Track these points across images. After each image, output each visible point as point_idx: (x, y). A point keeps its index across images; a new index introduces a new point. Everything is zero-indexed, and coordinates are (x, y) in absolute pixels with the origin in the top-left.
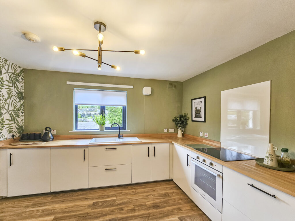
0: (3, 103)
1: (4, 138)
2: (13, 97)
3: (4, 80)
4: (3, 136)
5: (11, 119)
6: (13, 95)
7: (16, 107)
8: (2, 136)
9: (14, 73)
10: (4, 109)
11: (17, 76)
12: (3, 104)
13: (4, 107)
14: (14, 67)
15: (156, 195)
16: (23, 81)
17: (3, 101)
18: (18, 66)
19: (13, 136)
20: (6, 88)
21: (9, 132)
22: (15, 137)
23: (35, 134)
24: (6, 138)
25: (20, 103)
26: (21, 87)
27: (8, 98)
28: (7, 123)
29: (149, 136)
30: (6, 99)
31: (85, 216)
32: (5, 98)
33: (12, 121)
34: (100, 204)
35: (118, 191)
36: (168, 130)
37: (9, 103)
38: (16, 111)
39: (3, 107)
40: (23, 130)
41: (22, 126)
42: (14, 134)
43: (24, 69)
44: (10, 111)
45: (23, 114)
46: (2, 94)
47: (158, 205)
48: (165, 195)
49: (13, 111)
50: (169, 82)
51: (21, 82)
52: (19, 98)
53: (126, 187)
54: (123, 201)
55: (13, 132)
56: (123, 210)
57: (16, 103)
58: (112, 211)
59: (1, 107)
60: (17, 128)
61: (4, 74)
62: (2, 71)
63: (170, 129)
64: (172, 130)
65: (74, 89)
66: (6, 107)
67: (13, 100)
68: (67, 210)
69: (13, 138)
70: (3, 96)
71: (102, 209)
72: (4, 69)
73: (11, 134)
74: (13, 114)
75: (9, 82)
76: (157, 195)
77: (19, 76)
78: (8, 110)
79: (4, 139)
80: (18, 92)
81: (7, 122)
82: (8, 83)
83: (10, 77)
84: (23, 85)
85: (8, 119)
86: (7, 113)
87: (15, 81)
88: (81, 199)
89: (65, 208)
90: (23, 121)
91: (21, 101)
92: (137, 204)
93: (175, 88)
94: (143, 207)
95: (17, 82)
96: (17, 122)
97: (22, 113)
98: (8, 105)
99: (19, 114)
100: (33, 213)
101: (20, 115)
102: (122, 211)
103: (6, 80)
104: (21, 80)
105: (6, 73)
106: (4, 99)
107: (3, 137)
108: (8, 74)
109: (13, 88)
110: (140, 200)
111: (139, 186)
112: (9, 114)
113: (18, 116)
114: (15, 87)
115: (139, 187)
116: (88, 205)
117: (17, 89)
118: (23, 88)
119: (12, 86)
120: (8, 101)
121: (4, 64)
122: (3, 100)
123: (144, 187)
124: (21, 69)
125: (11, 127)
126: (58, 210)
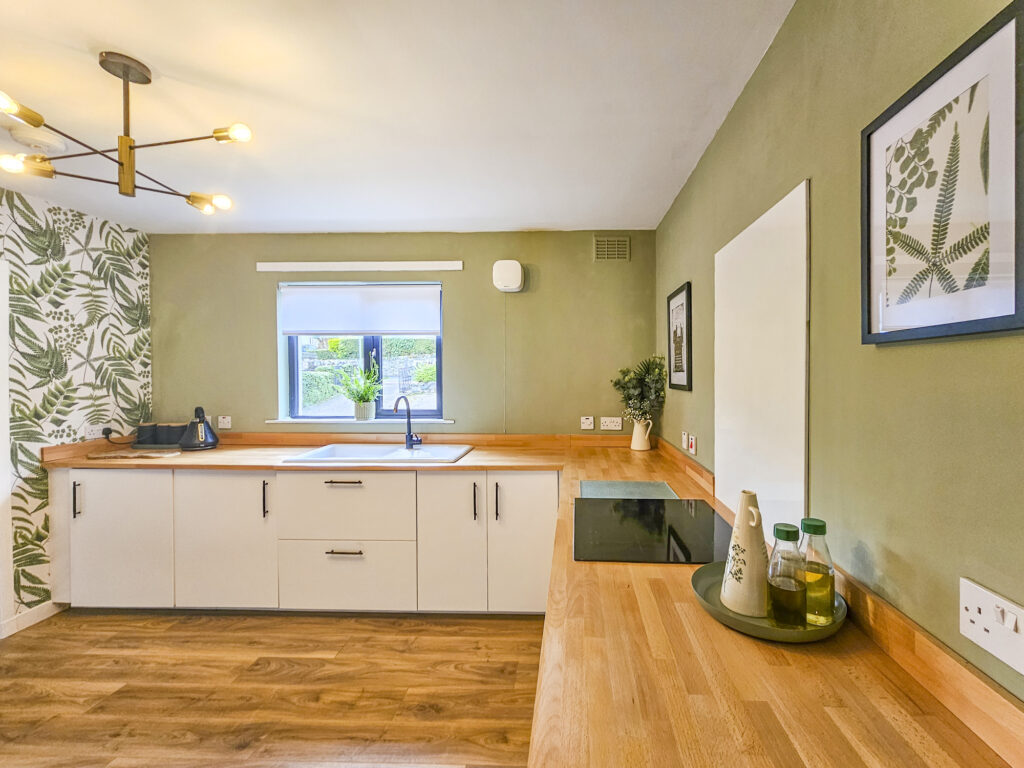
0: (69, 336)
1: (73, 436)
2: (106, 319)
3: (72, 272)
4: (72, 433)
5: (98, 382)
6: (107, 315)
7: (120, 349)
8: (67, 431)
9: (110, 249)
10: (72, 353)
11: (122, 258)
12: (70, 340)
13: (72, 350)
14: (109, 233)
15: (467, 667)
16: (147, 270)
17: (71, 332)
18: (125, 228)
19: (107, 432)
20: (80, 293)
21: (95, 418)
22: (114, 435)
23: (169, 426)
24: (82, 439)
25: (135, 336)
26: (140, 288)
27: (90, 323)
28: (88, 395)
29: (520, 443)
30: (80, 325)
31: (199, 700)
32: (76, 322)
33: (105, 389)
34: (273, 666)
35: (363, 631)
36: (596, 422)
37: (93, 336)
38: (120, 359)
39: (71, 348)
40: (148, 417)
41: (144, 406)
42: (114, 426)
43: (149, 236)
44: (96, 359)
45: (149, 368)
46: (67, 311)
47: (442, 702)
48: (502, 671)
49: (108, 360)
50: (596, 236)
51: (138, 275)
52: (134, 322)
53: (401, 621)
54: (345, 669)
55: (109, 422)
56: (317, 699)
57: (122, 337)
58: (283, 699)
59: (64, 348)
60: (123, 409)
61: (73, 254)
62: (66, 246)
63: (603, 419)
64: (611, 423)
65: (281, 284)
66: (83, 348)
67: (107, 329)
68: (172, 671)
69: (107, 438)
70: (70, 317)
71: (262, 686)
72: (71, 240)
73: (101, 427)
74: (107, 369)
75: (92, 277)
76: (471, 667)
77: (131, 257)
78: (89, 354)
79: (75, 440)
80: (125, 304)
81: (86, 391)
82: (89, 280)
83: (96, 262)
84: (148, 282)
85: (87, 381)
86: (84, 367)
87: (115, 272)
88: (236, 641)
89: (174, 662)
90: (150, 390)
91: (139, 329)
92: (380, 688)
93: (621, 256)
94: (386, 701)
95: (121, 276)
96: (122, 392)
97: (145, 365)
98: (87, 343)
99: (131, 368)
100: (90, 663)
101: (137, 372)
102: (313, 705)
103: (82, 272)
104: (137, 268)
105: (81, 250)
106: (73, 325)
107: (69, 435)
108: (88, 254)
109: (109, 292)
110: (401, 674)
111: (441, 625)
112: (93, 368)
113: (128, 374)
114: (114, 288)
115: (439, 628)
116: (238, 664)
117: (123, 296)
118: (148, 292)
119: (103, 286)
120: (88, 331)
121: (71, 225)
122: (71, 330)
123: (456, 628)
124: (140, 236)
125: (100, 405)
126: (152, 665)
